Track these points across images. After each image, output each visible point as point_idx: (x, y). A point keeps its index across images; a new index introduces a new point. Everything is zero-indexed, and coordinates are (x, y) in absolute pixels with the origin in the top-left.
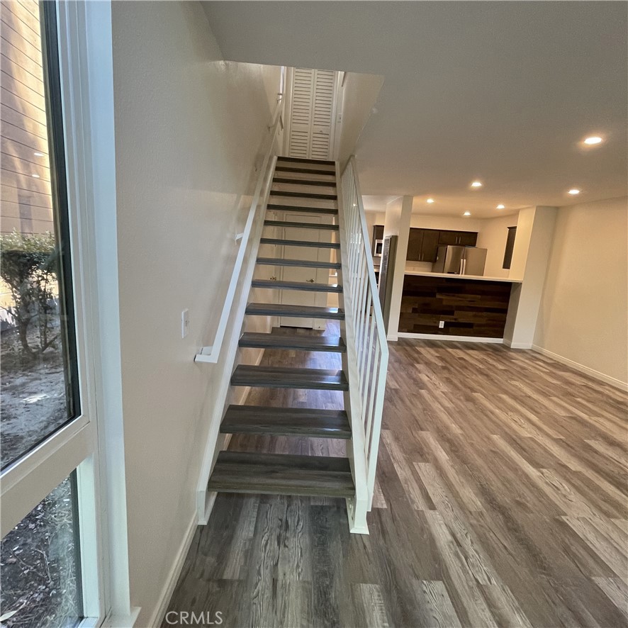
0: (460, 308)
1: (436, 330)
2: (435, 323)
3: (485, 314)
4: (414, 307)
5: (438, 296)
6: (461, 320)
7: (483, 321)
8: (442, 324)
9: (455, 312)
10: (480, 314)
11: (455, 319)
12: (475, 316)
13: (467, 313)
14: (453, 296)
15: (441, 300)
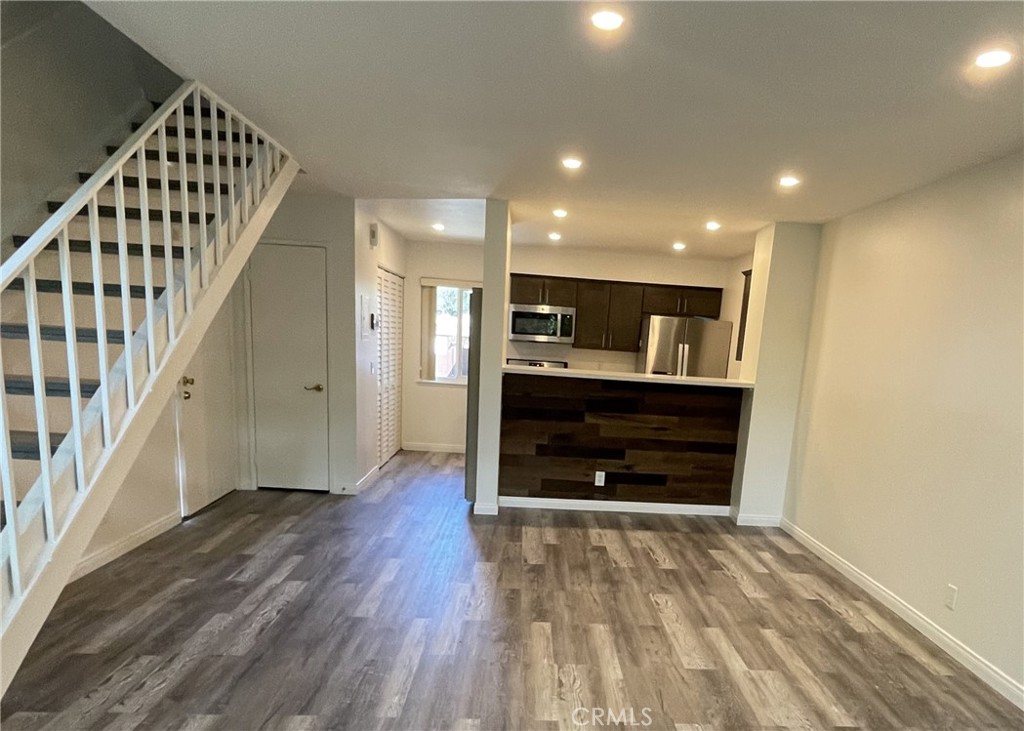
0: (637, 444)
1: (589, 492)
2: (588, 475)
3: (688, 455)
4: (539, 442)
5: (589, 419)
6: (639, 470)
7: (688, 470)
8: (600, 479)
9: (627, 451)
10: (678, 455)
11: (628, 467)
12: (666, 460)
13: (649, 453)
14: (622, 418)
15: (596, 427)
